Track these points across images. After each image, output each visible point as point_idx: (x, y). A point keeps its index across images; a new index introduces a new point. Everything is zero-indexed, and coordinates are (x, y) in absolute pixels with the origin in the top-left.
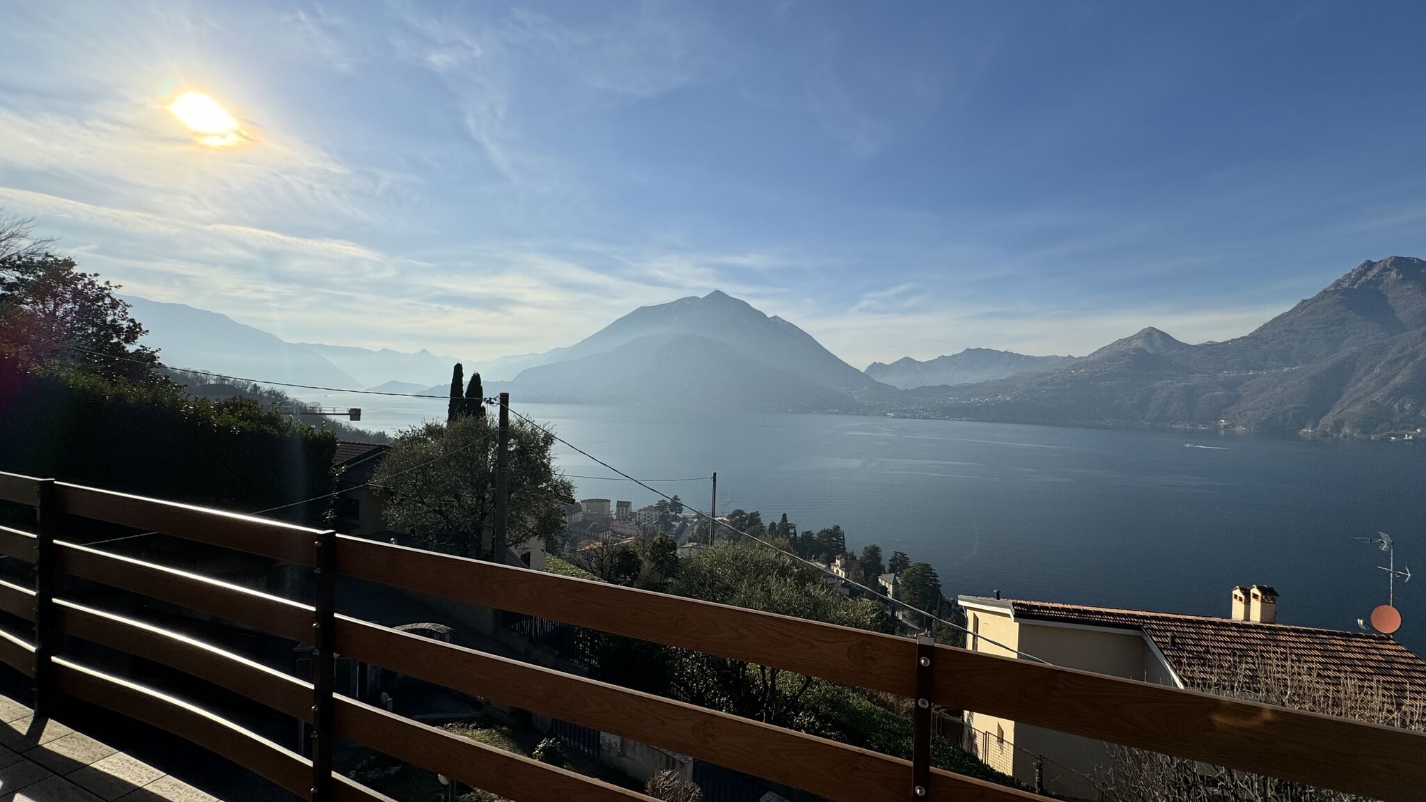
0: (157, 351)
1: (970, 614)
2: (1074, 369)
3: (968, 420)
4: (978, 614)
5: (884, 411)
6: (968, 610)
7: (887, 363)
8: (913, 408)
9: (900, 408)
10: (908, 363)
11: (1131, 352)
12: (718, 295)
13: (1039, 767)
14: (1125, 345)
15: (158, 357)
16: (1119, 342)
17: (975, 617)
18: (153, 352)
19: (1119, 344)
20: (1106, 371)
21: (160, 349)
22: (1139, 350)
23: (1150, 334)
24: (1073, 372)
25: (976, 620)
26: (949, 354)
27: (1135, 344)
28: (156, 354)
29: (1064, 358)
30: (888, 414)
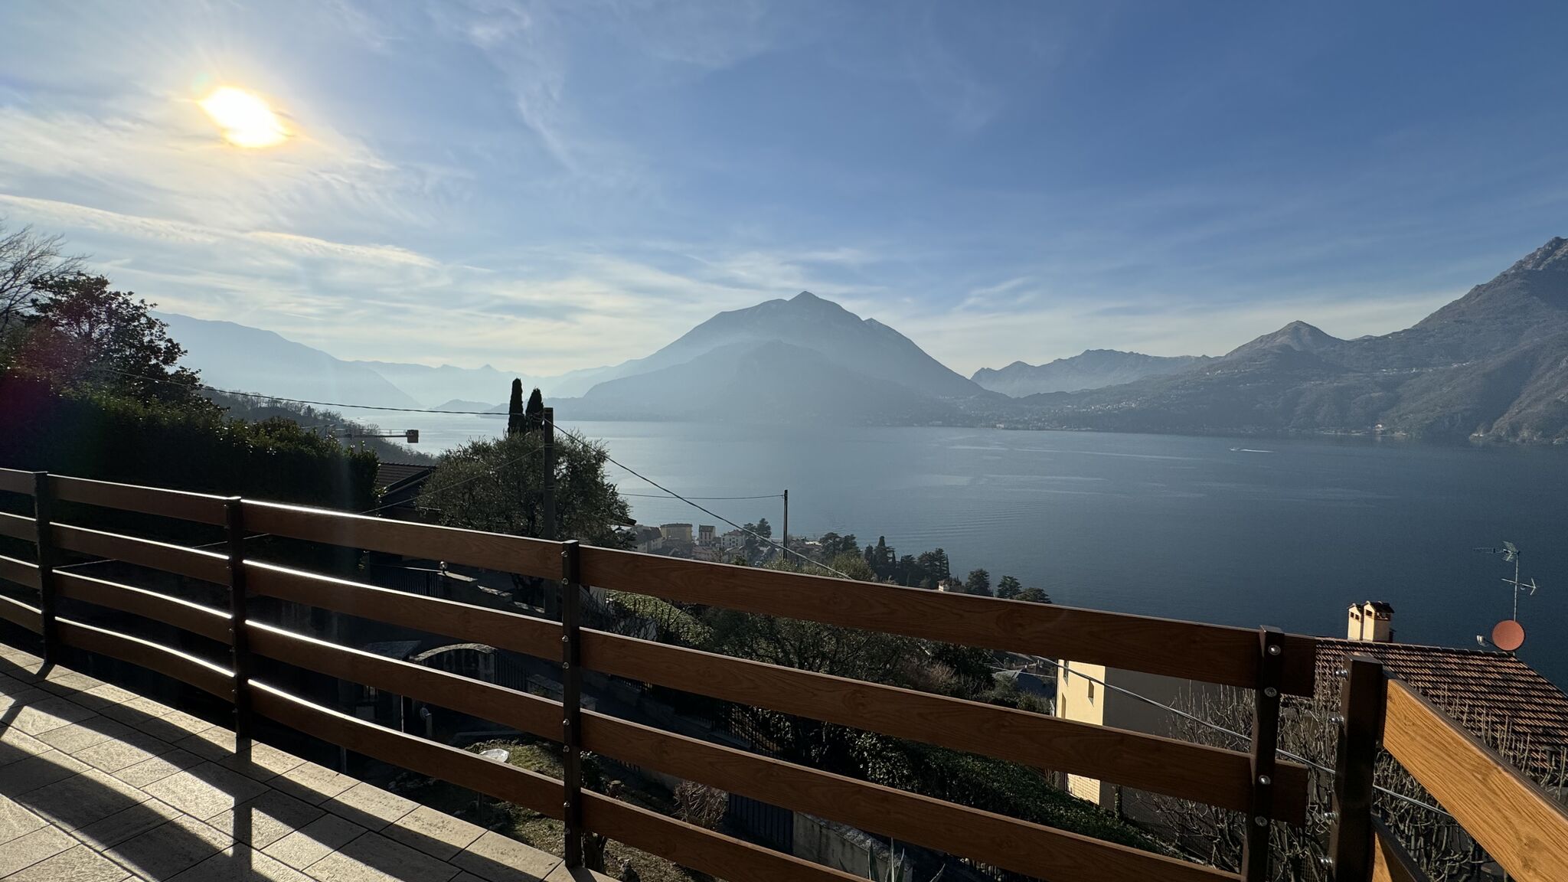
0: (197, 372)
2: (1208, 371)
3: (1088, 431)
5: (993, 422)
7: (997, 369)
8: (1026, 418)
9: (1011, 419)
10: (1020, 368)
11: (1276, 351)
12: (806, 296)
14: (1268, 342)
15: (199, 379)
16: (1262, 339)
18: (193, 373)
19: (1261, 341)
20: (1246, 372)
21: (200, 370)
22: (1285, 348)
23: (1298, 329)
24: (1208, 374)
26: (1065, 356)
27: (1279, 340)
28: (196, 376)
29: (1198, 358)
30: (998, 425)
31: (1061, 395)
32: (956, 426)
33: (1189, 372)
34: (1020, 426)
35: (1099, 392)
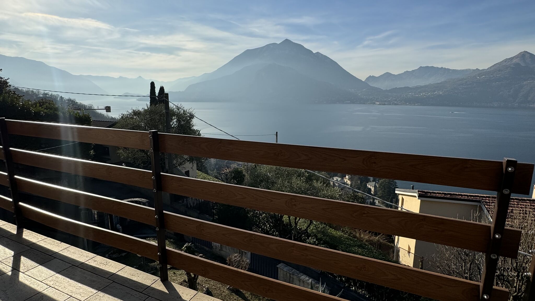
0: (8, 79)
1: (400, 197)
2: (478, 76)
3: (418, 105)
4: (403, 196)
5: (374, 101)
6: (400, 195)
7: (377, 76)
8: (390, 100)
9: (382, 100)
10: (388, 76)
11: (512, 66)
12: (287, 42)
13: (422, 262)
14: (509, 61)
15: (9, 82)
16: (506, 60)
17: (402, 198)
18: (6, 80)
19: (506, 61)
20: (497, 76)
21: (9, 78)
22: (517, 65)
23: (524, 55)
24: (478, 77)
25: (403, 199)
26: (410, 70)
27: (514, 61)
28: (8, 81)
29: (474, 70)
30: (376, 103)
31: (407, 89)
32: (355, 103)
33: (469, 77)
34: (386, 103)
35: (426, 86)
